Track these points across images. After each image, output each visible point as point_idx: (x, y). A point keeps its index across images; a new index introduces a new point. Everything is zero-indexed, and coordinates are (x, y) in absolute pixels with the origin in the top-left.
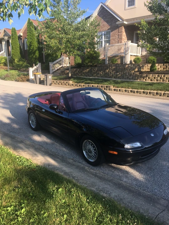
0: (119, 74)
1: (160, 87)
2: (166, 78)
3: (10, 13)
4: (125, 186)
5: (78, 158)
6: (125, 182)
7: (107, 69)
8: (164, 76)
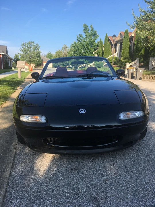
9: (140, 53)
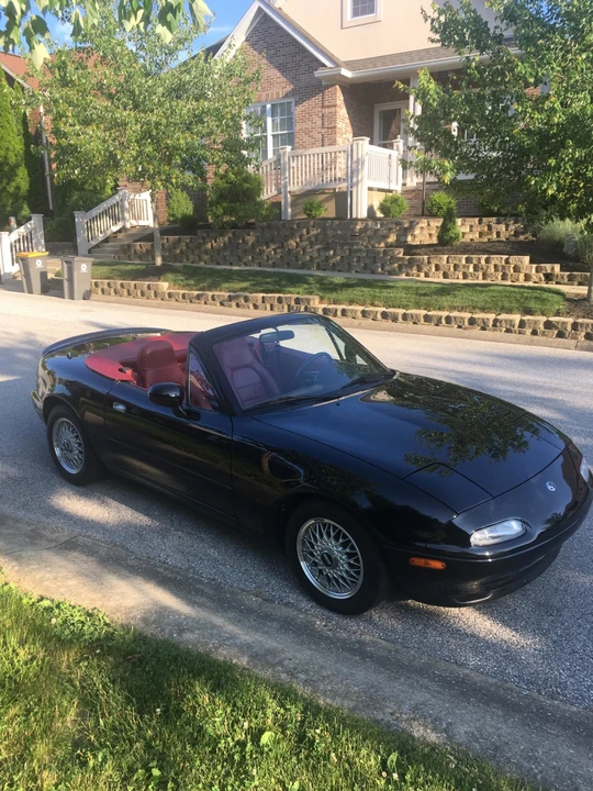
0: (335, 255)
1: (480, 298)
2: (495, 266)
3: (34, 18)
4: (481, 687)
5: (276, 587)
6: (476, 669)
7: (292, 236)
8: (487, 261)
9: (14, 184)
